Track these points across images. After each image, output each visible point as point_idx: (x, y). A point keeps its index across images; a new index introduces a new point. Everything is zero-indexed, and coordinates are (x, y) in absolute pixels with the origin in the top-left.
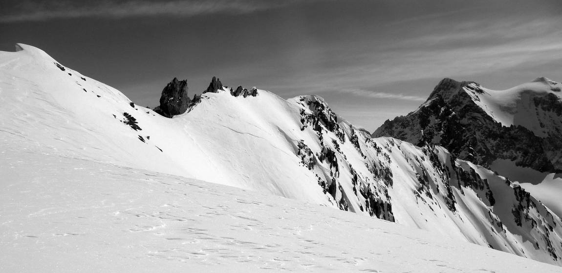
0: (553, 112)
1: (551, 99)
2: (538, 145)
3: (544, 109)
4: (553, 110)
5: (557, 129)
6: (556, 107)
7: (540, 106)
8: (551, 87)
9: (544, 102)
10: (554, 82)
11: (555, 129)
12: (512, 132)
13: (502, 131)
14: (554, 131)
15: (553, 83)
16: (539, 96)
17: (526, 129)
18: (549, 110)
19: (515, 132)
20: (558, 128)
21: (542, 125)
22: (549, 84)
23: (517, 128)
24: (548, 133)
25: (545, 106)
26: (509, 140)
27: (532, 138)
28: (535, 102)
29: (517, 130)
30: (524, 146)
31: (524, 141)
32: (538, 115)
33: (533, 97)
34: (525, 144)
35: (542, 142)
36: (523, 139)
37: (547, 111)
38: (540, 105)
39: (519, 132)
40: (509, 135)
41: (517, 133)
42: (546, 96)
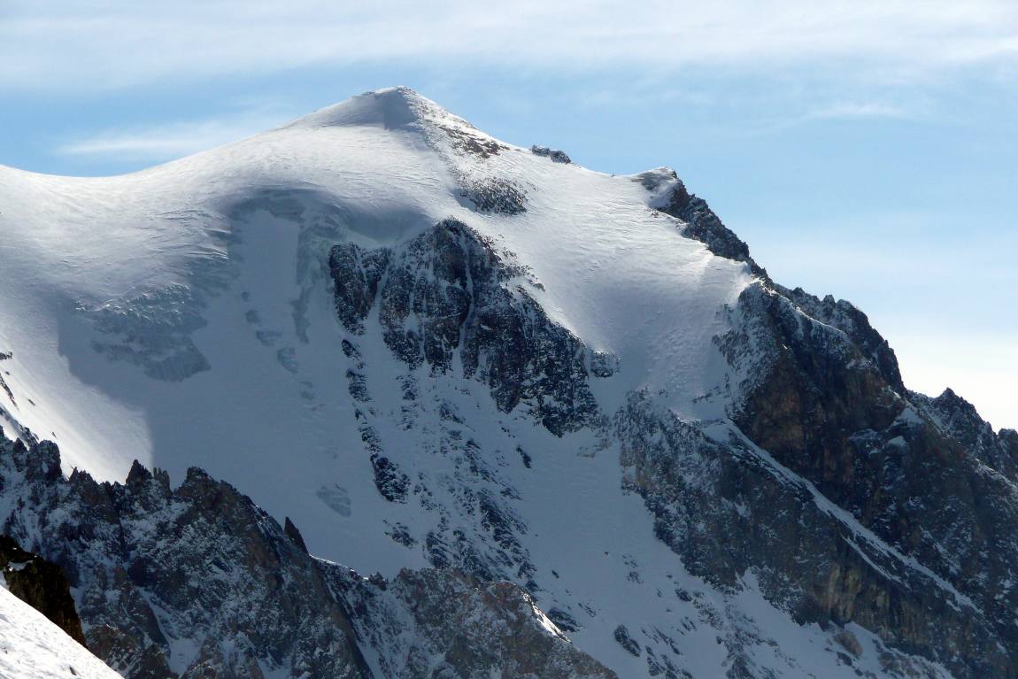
0: (468, 373)
1: (457, 272)
2: (328, 638)
3: (400, 345)
4: (471, 361)
5: (493, 515)
6: (486, 338)
7: (372, 324)
8: (455, 173)
9: (405, 295)
10: (481, 135)
11: (479, 515)
12: (142, 527)
13: (59, 516)
14: (473, 525)
15: (473, 146)
16: (370, 245)
17: (247, 501)
18: (438, 358)
19: (162, 529)
20: (502, 504)
21: (387, 480)
22: (445, 146)
23: (183, 494)
24: (431, 540)
25: (412, 323)
26: (112, 595)
27: (288, 579)
28: (340, 289)
29: (178, 508)
30: (228, 645)
31: (231, 604)
32: (356, 390)
33: (321, 247)
34: (236, 626)
35: (361, 610)
36: (222, 587)
37: (426, 366)
38: (374, 312)
39: (190, 530)
40: (122, 546)
41: (178, 533)
42: (417, 246)
